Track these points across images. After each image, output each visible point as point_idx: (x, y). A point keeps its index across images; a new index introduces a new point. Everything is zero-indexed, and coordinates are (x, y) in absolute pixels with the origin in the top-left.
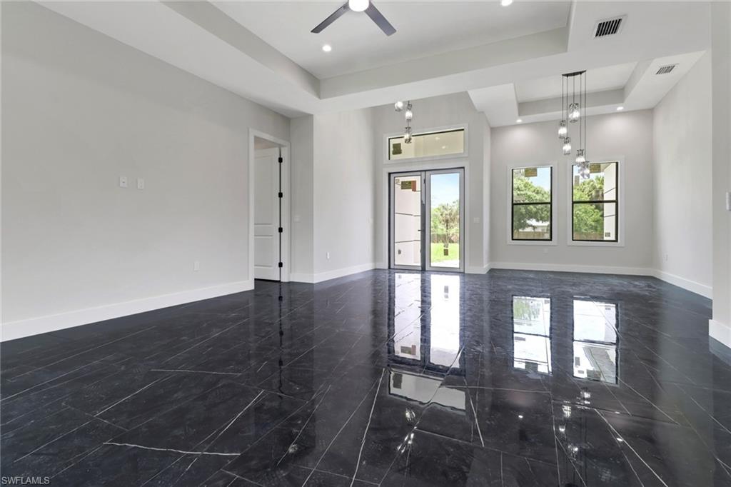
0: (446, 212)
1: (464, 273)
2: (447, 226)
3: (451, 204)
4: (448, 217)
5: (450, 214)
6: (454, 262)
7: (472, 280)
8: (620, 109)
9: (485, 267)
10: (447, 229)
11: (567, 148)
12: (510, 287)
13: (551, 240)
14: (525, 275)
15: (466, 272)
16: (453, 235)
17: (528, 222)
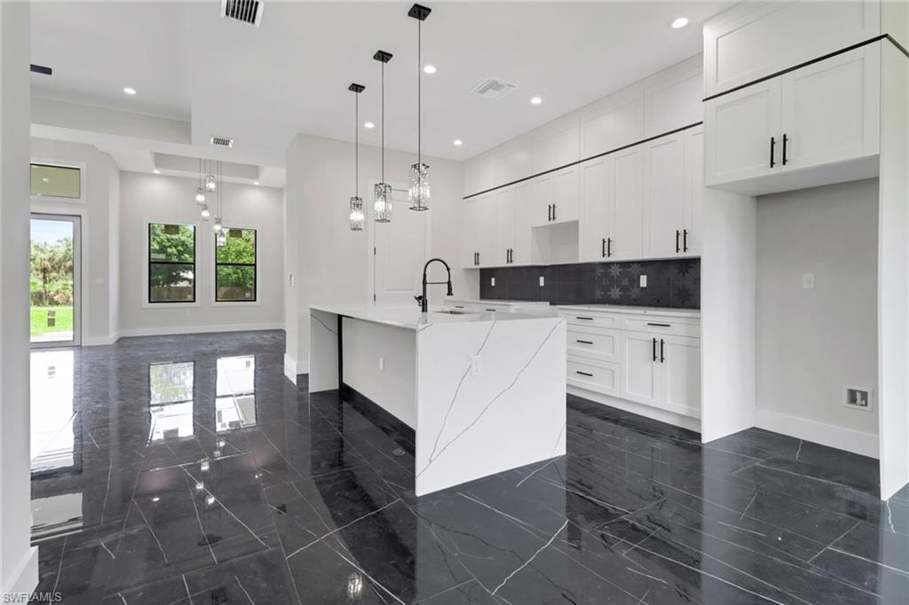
0: (43, 256)
1: (81, 346)
2: (45, 277)
3: (52, 242)
4: (47, 263)
5: (51, 260)
6: (66, 334)
7: (93, 352)
8: (256, 183)
9: (111, 336)
10: (45, 282)
11: (205, 214)
12: (141, 354)
13: (194, 301)
14: (164, 340)
15: (83, 345)
16: (57, 292)
17: (182, 274)
